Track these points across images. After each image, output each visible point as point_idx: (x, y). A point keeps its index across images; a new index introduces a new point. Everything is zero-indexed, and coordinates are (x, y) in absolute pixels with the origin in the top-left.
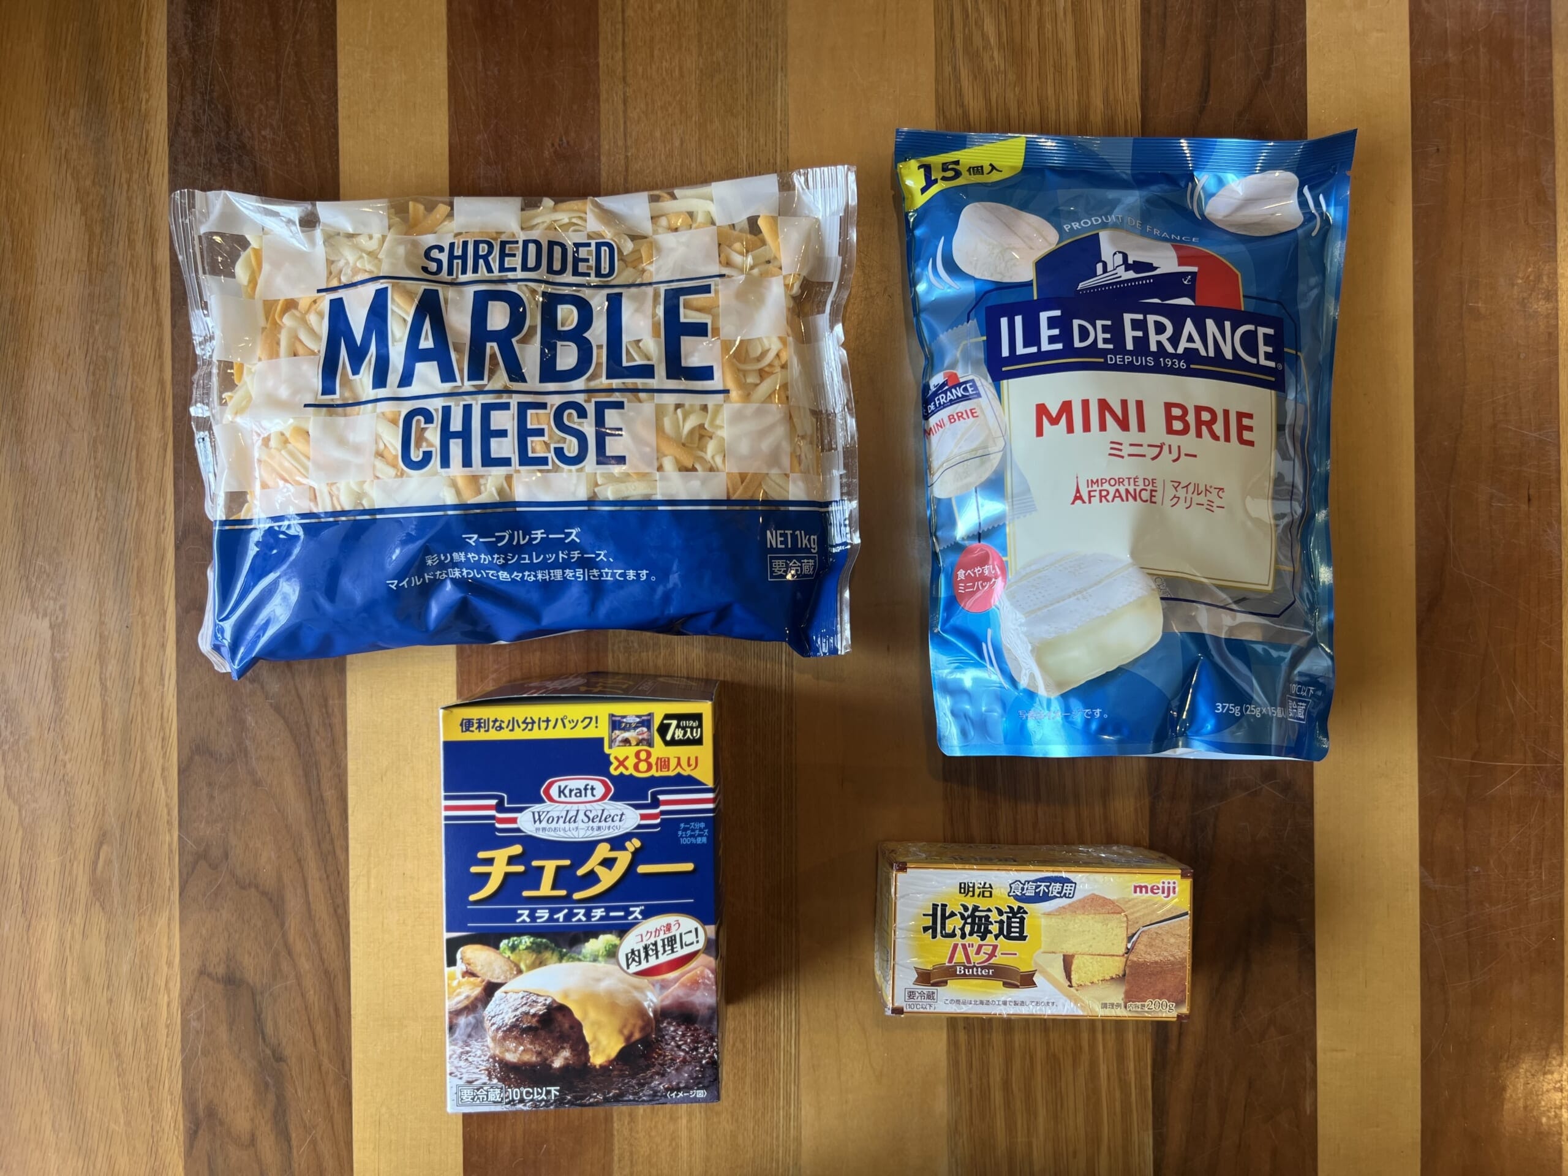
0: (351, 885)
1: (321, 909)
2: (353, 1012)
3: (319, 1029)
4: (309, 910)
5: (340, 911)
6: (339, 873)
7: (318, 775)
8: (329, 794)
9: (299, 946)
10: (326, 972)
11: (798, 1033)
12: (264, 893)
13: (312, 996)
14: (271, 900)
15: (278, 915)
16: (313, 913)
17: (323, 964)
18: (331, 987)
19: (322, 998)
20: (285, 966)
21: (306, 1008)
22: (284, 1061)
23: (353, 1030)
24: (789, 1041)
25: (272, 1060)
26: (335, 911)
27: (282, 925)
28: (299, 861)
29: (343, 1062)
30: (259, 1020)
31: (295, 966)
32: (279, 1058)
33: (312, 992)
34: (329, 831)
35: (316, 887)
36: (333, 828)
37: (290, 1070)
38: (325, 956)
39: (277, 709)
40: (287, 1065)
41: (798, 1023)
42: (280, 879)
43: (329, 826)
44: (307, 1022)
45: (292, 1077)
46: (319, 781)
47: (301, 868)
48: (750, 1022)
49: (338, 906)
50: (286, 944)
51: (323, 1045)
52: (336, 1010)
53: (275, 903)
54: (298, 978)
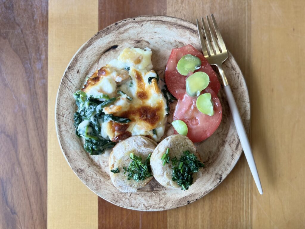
0: (48, 132)
1: (34, 143)
2: (48, 192)
3: (33, 200)
4: (29, 145)
5: (43, 145)
6: (43, 127)
7: (34, 82)
8: (39, 91)
9: (24, 160)
10: (36, 173)
11: (252, 203)
12: (8, 136)
13: (29, 184)
14: (11, 139)
15: (14, 146)
16: (31, 145)
17: (35, 169)
18: (38, 180)
19: (34, 185)
20: (17, 170)
21: (27, 189)
22: (16, 214)
23: (48, 201)
24: (247, 207)
25: (11, 213)
26: (41, 145)
27: (16, 151)
28: (25, 121)
29: (43, 215)
30: (5, 194)
31: (22, 170)
32: (14, 212)
33: (29, 182)
34: (39, 108)
35: (32, 133)
36: (40, 106)
37: (19, 218)
38: (35, 165)
39: (16, 51)
40: (18, 216)
41: (252, 199)
42: (15, 129)
43: (39, 106)
44: (27, 196)
45: (20, 221)
46: (34, 85)
47: (26, 124)
48: (230, 198)
49: (42, 143)
50: (18, 159)
51: (34, 207)
52: (41, 191)
53: (13, 140)
54: (23, 176)
